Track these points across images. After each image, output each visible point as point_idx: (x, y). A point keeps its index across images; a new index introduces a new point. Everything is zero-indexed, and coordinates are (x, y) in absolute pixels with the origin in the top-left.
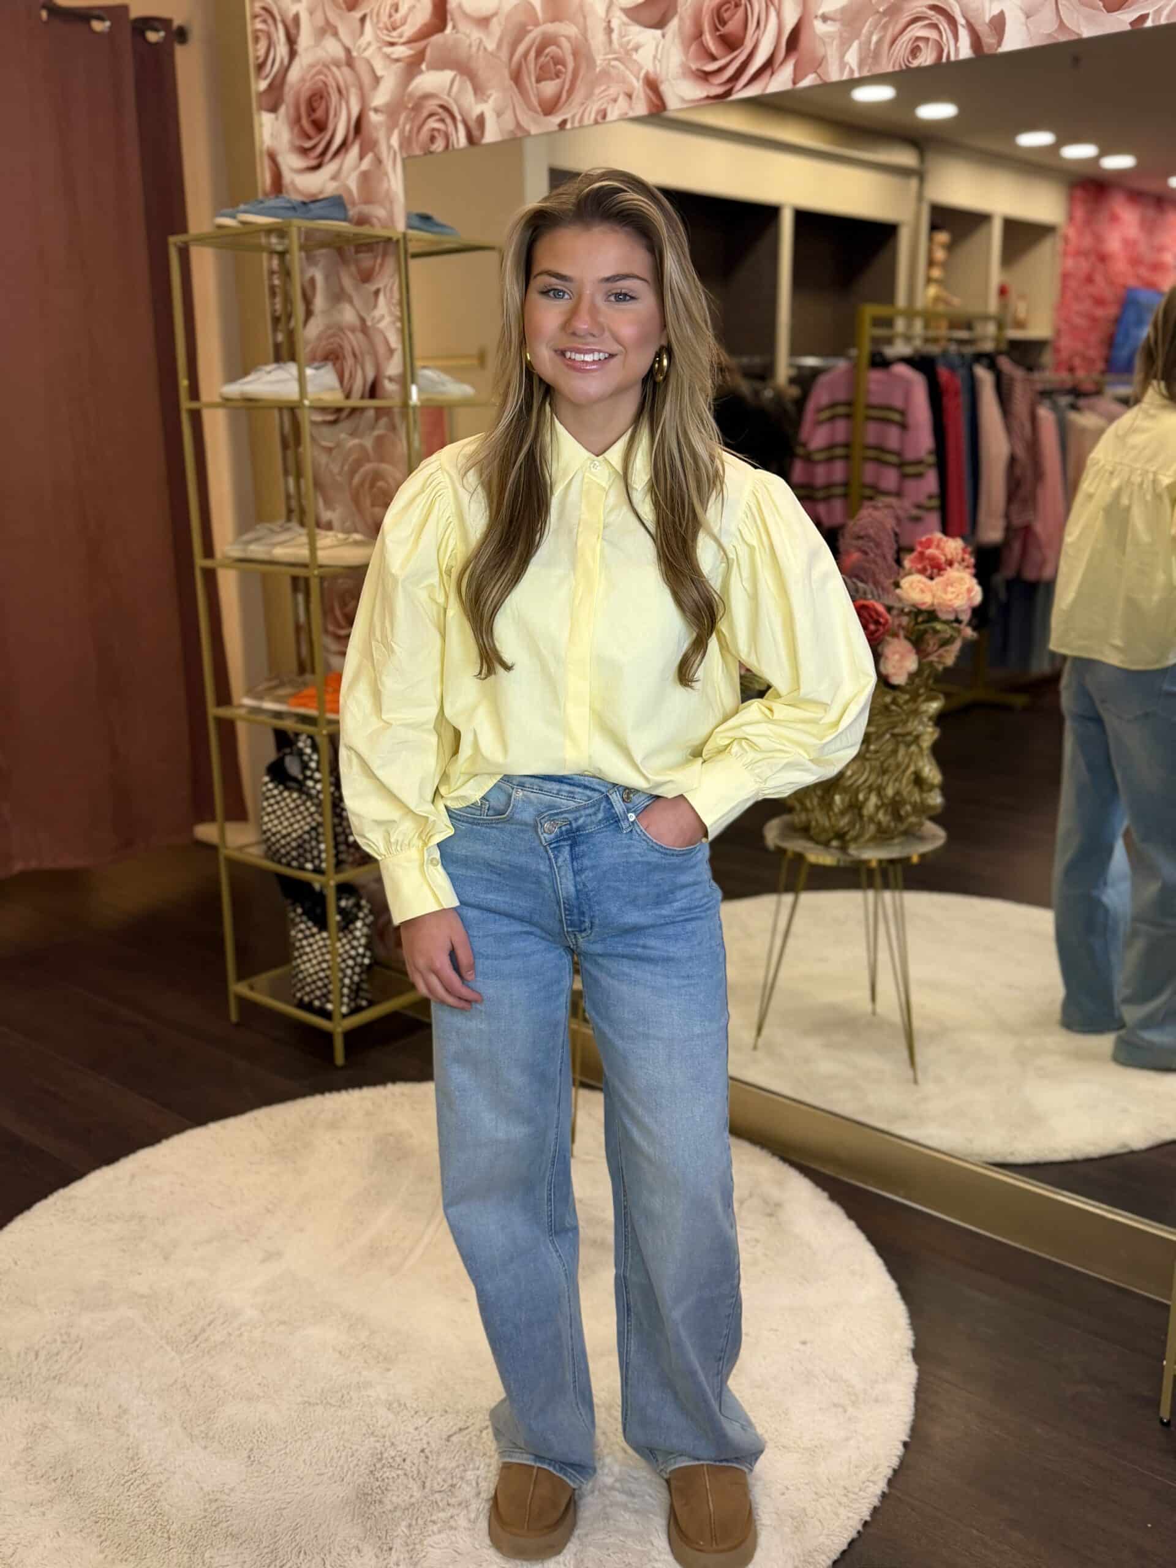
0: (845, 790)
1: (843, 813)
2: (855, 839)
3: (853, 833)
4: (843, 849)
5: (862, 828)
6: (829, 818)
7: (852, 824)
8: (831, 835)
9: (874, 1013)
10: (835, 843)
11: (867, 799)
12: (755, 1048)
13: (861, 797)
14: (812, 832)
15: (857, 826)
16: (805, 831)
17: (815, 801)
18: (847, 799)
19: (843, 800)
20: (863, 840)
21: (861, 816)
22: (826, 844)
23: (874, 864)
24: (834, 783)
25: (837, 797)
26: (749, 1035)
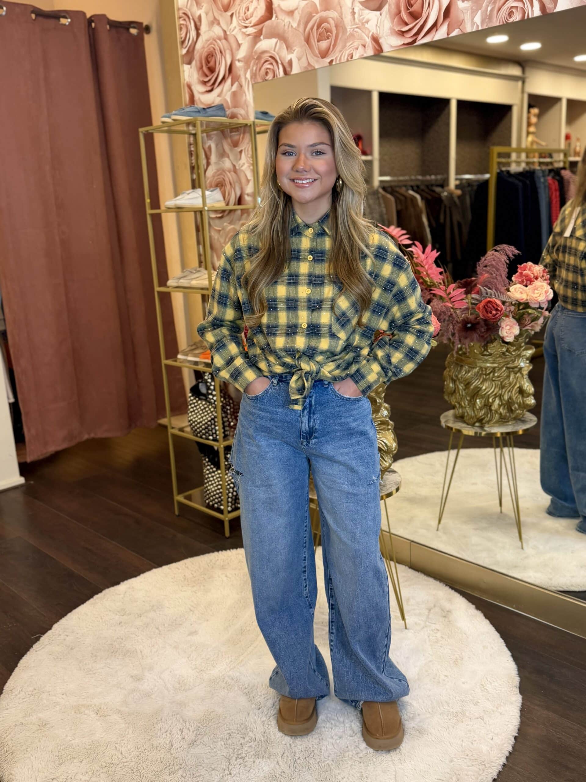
0: (482, 397)
1: (481, 409)
2: (488, 422)
3: (487, 419)
4: (482, 427)
5: (492, 416)
6: (474, 411)
7: (486, 414)
8: (475, 420)
9: (501, 512)
10: (477, 424)
11: (493, 401)
12: (438, 530)
13: (490, 400)
14: (465, 418)
15: (489, 415)
16: (461, 418)
17: (467, 403)
18: (483, 401)
19: (481, 403)
20: (492, 422)
21: (491, 410)
22: (473, 425)
23: (499, 435)
24: (476, 393)
25: (478, 400)
26: (435, 523)
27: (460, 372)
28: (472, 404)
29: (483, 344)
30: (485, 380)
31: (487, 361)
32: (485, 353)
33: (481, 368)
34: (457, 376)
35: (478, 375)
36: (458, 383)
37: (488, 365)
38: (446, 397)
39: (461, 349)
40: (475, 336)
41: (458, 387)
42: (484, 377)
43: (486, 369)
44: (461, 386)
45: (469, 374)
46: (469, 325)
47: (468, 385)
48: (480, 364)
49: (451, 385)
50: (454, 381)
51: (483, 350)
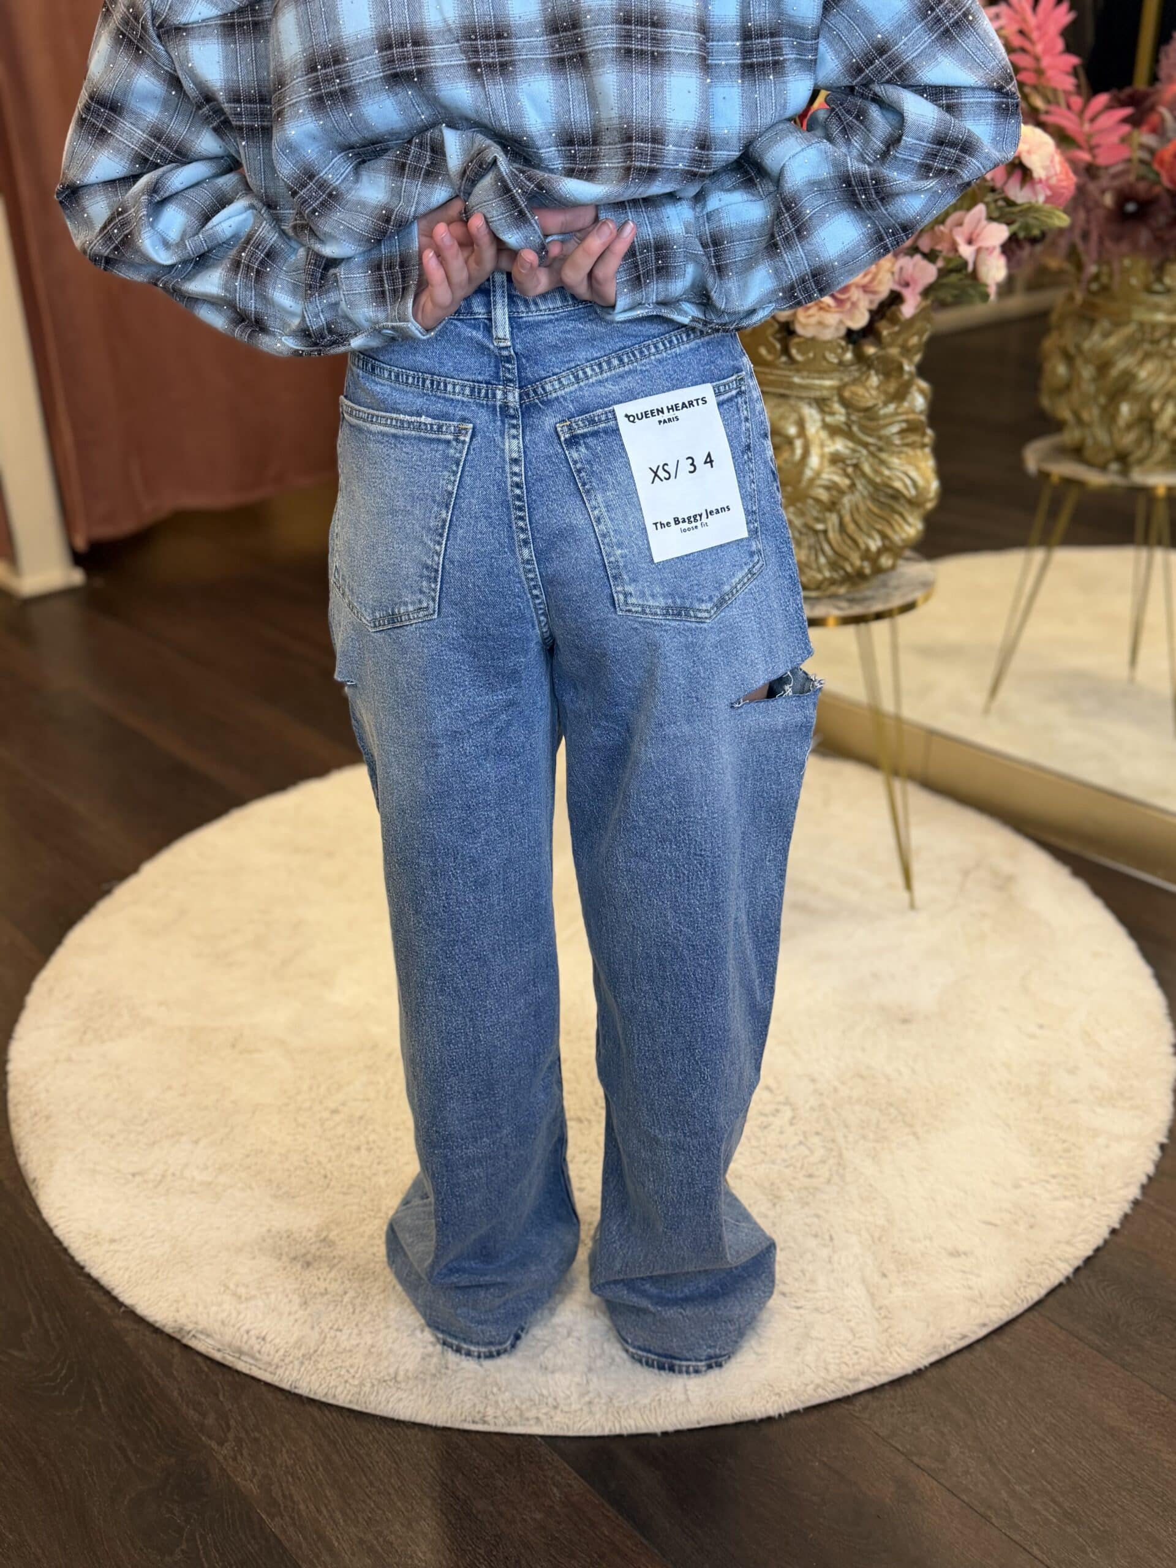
0: (1136, 397)
1: (1129, 427)
2: (1141, 461)
3: (1139, 454)
4: (1125, 472)
5: (1152, 446)
6: (1110, 432)
7: (1139, 442)
8: (1111, 455)
9: (1132, 680)
10: (1114, 466)
11: (1162, 408)
13: (1156, 405)
14: (1088, 453)
15: (1146, 444)
16: (1077, 452)
17: (1096, 412)
18: (1137, 408)
19: (1131, 411)
20: (1150, 462)
21: (1151, 430)
22: (1103, 468)
23: (1161, 492)
24: (1122, 388)
25: (1125, 409)
26: (979, 699)
27: (1087, 336)
28: (1109, 415)
29: (1155, 262)
30: (1147, 356)
31: (1156, 308)
32: (1158, 287)
33: (1141, 325)
34: (1078, 347)
35: (1131, 345)
36: (1079, 362)
37: (1160, 317)
38: (1045, 402)
39: (1096, 277)
40: (1144, 236)
41: (1080, 376)
42: (1147, 347)
43: (1154, 326)
44: (1087, 372)
45: (1112, 341)
46: (1131, 207)
47: (1104, 367)
48: (1140, 314)
49: (1062, 370)
50: (1069, 358)
51: (1152, 277)
